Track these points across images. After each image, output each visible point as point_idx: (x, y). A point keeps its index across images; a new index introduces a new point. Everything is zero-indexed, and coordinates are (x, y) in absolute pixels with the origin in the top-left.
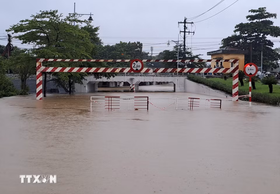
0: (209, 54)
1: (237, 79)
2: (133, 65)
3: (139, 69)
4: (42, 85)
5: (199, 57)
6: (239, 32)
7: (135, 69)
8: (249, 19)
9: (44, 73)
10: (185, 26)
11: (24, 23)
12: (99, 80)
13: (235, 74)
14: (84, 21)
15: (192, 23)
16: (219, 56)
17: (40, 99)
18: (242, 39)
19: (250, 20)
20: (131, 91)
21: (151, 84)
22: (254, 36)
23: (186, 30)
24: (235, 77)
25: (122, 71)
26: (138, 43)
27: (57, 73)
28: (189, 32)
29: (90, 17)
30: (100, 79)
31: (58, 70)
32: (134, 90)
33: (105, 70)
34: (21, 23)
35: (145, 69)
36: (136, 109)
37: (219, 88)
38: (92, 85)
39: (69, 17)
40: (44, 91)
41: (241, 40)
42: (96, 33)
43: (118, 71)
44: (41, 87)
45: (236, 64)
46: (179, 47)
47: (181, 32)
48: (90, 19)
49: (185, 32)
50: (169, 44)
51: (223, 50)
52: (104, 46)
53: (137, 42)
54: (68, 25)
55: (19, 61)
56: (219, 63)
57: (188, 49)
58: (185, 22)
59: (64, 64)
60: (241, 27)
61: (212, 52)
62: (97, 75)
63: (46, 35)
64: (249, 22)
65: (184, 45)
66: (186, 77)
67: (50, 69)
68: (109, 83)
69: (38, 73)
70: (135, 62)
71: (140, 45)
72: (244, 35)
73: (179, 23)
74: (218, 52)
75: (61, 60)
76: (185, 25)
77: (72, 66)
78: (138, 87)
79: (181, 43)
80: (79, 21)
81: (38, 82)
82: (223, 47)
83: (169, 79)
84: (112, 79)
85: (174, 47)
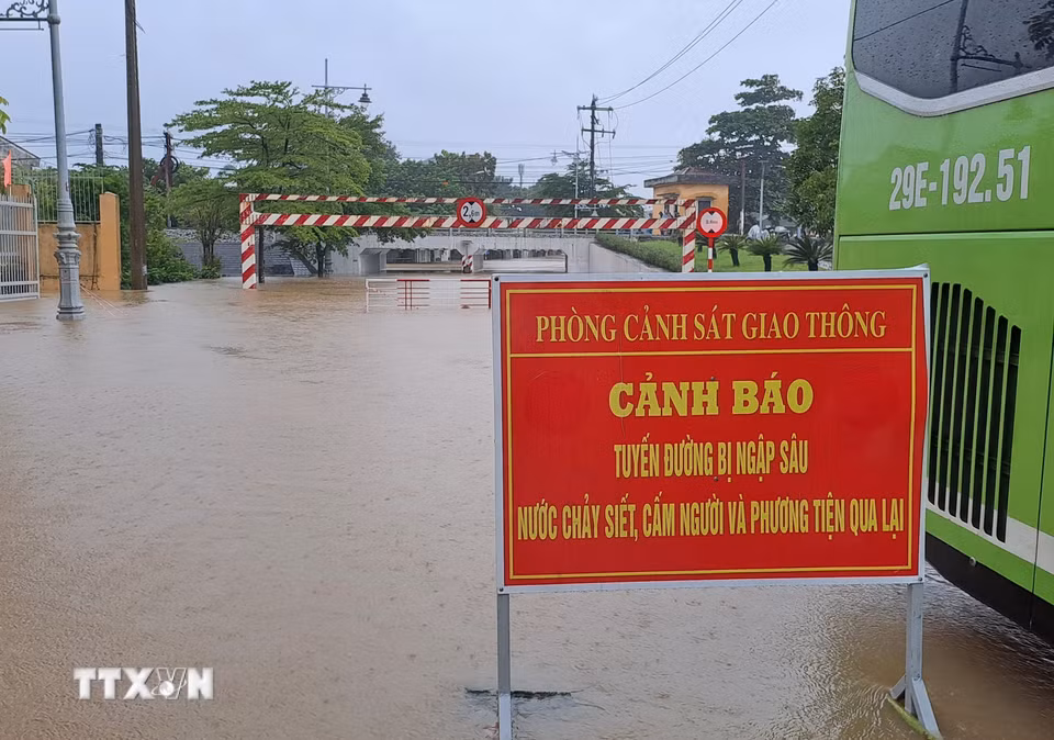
0: (648, 184)
1: (693, 242)
2: (463, 211)
3: (476, 219)
4: (254, 255)
5: (626, 191)
6: (719, 133)
7: (467, 219)
8: (741, 100)
9: (258, 227)
10: (593, 117)
11: (204, 108)
12: (389, 245)
13: (688, 232)
14: (348, 105)
15: (610, 109)
16: (672, 190)
17: (251, 287)
18: (725, 148)
19: (743, 104)
20: (464, 272)
21: (517, 254)
22: (751, 142)
23: (597, 127)
24: (689, 238)
25: (437, 224)
26: (487, 155)
27: (288, 227)
28: (603, 131)
29: (365, 95)
30: (389, 243)
31: (292, 220)
32: (472, 268)
33: (401, 221)
34: (197, 108)
35: (490, 220)
36: (465, 307)
37: (661, 264)
38: (372, 258)
39: (315, 97)
40: (260, 269)
41: (722, 152)
42: (377, 131)
43: (428, 224)
44: (252, 260)
45: (690, 209)
46: (580, 168)
47: (583, 130)
48: (365, 99)
49: (593, 131)
50: (554, 160)
51: (680, 176)
52: (401, 162)
53: (485, 154)
54: (312, 114)
55: (198, 197)
56: (672, 207)
57: (602, 171)
58: (593, 108)
59: (303, 207)
60: (723, 122)
61: (656, 180)
62: (383, 233)
63: (258, 137)
64: (742, 109)
65: (592, 163)
66: (593, 240)
67: (272, 219)
68: (414, 251)
69: (244, 228)
70: (467, 204)
71: (490, 162)
72: (731, 140)
73: (579, 108)
74: (669, 180)
75: (298, 196)
76: (593, 113)
77: (322, 212)
78: (481, 262)
79: (585, 157)
80: (338, 106)
81: (244, 247)
82: (680, 168)
83: (553, 244)
84: (419, 243)
85: (570, 166)
